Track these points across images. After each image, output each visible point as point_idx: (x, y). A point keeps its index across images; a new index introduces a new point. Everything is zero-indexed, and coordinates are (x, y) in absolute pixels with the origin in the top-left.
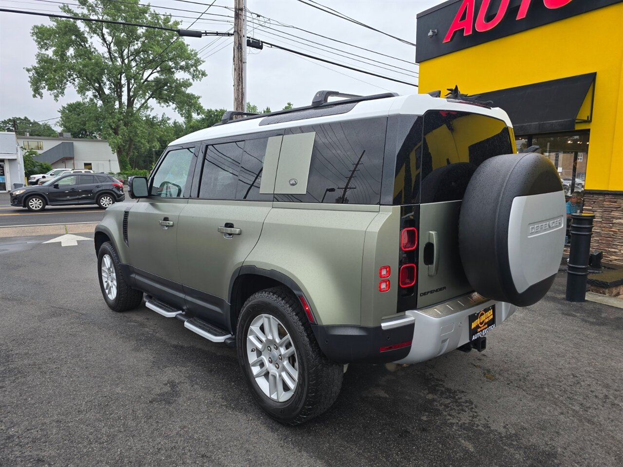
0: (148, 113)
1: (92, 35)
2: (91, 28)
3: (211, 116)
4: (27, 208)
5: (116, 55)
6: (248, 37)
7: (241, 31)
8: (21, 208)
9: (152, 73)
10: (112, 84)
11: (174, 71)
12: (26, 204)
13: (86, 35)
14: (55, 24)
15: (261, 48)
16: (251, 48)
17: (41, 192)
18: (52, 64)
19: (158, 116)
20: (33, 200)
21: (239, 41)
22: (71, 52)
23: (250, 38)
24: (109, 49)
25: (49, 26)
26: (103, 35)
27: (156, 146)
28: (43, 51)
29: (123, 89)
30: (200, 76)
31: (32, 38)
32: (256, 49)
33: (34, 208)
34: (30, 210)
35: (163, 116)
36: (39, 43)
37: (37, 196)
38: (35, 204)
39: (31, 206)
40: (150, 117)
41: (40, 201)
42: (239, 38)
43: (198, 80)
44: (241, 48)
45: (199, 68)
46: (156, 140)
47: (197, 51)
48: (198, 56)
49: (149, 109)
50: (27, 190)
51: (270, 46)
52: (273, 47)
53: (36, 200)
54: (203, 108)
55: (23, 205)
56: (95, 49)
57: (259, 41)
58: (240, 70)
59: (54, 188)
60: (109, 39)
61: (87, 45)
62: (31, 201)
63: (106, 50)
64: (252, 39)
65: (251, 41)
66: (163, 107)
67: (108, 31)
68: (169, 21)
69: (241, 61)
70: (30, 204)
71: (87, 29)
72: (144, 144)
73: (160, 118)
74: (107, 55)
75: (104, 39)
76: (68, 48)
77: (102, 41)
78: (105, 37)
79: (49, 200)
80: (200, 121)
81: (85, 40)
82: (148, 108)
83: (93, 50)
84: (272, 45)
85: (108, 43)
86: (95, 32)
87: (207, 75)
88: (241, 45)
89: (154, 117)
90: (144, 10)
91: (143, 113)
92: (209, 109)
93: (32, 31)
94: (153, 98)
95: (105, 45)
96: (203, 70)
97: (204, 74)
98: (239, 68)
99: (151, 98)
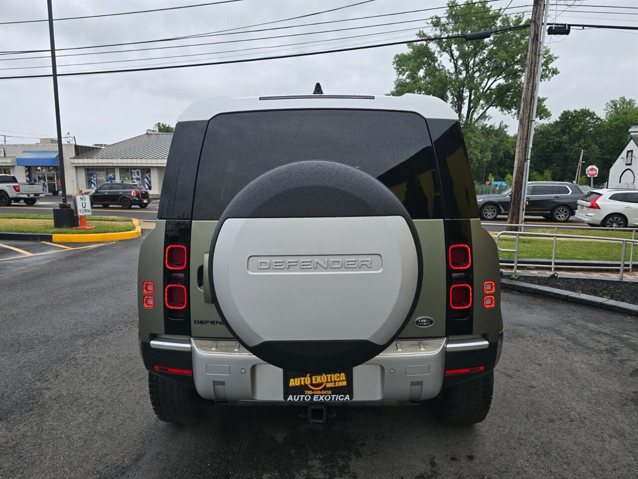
0: (485, 123)
1: (442, 53)
2: (441, 47)
3: (567, 119)
5: (462, 68)
6: (548, 24)
7: (539, 19)
9: (495, 81)
10: (455, 98)
11: (519, 75)
13: (436, 55)
14: (411, 50)
15: (567, 32)
16: (553, 35)
18: (405, 87)
19: (495, 125)
21: (535, 31)
22: (421, 73)
23: (552, 24)
24: (456, 65)
25: (408, 53)
26: (451, 51)
27: (488, 156)
28: (401, 77)
29: (465, 101)
30: (550, 75)
31: (393, 66)
32: (560, 35)
35: (501, 124)
36: (398, 69)
40: (487, 127)
42: (536, 28)
43: (547, 79)
44: (537, 39)
45: (550, 66)
46: (489, 149)
47: (548, 48)
48: (550, 53)
49: (487, 119)
51: (581, 28)
52: (585, 28)
54: (548, 111)
56: (443, 66)
57: (565, 25)
58: (533, 65)
60: (456, 54)
61: (436, 64)
63: (453, 65)
64: (555, 24)
65: (554, 28)
66: (505, 114)
67: (456, 46)
68: (521, 22)
69: (535, 54)
71: (439, 49)
72: (475, 155)
73: (497, 127)
74: (452, 71)
75: (452, 56)
76: (419, 70)
77: (449, 58)
78: (453, 52)
80: (552, 126)
81: (435, 60)
82: (486, 117)
83: (441, 67)
84: (584, 26)
85: (455, 58)
86: (444, 50)
87: (559, 73)
88: (537, 35)
89: (491, 126)
90: (496, 16)
91: (480, 124)
92: (566, 110)
93: (394, 60)
94: (493, 106)
95: (452, 61)
96: (554, 67)
97: (555, 72)
98: (532, 63)
99: (491, 107)
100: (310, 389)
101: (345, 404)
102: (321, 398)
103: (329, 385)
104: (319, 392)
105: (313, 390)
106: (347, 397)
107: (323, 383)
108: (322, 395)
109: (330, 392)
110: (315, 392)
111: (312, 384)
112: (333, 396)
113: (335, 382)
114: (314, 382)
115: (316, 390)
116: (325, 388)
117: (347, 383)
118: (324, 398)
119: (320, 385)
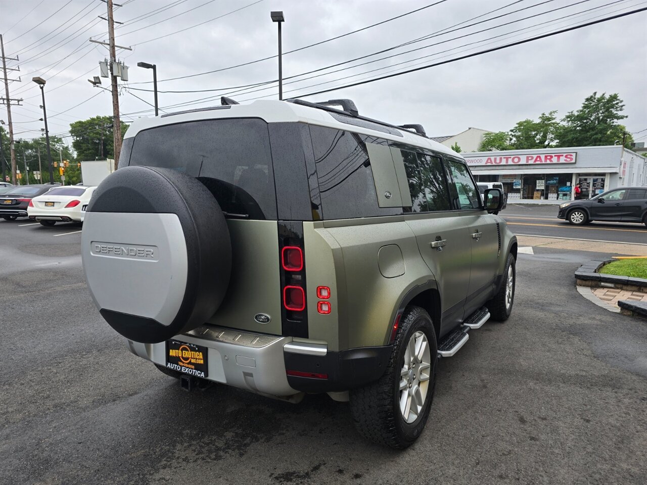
4: (568, 221)
8: (564, 220)
12: (568, 218)
17: (583, 206)
20: (575, 214)
33: (575, 222)
34: (571, 224)
37: (580, 210)
38: (577, 218)
39: (572, 220)
41: (582, 215)
50: (571, 204)
53: (578, 214)
55: (565, 217)
59: (598, 202)
62: (574, 214)
70: (572, 217)
79: (591, 215)
100: (182, 362)
101: (200, 379)
102: (186, 371)
103: (193, 361)
104: (187, 365)
105: (183, 363)
106: (203, 375)
107: (189, 358)
108: (187, 368)
109: (193, 367)
110: (184, 365)
111: (182, 357)
112: (194, 371)
113: (196, 359)
114: (184, 356)
115: (185, 363)
116: (190, 363)
117: (204, 362)
118: (188, 371)
119: (186, 359)
